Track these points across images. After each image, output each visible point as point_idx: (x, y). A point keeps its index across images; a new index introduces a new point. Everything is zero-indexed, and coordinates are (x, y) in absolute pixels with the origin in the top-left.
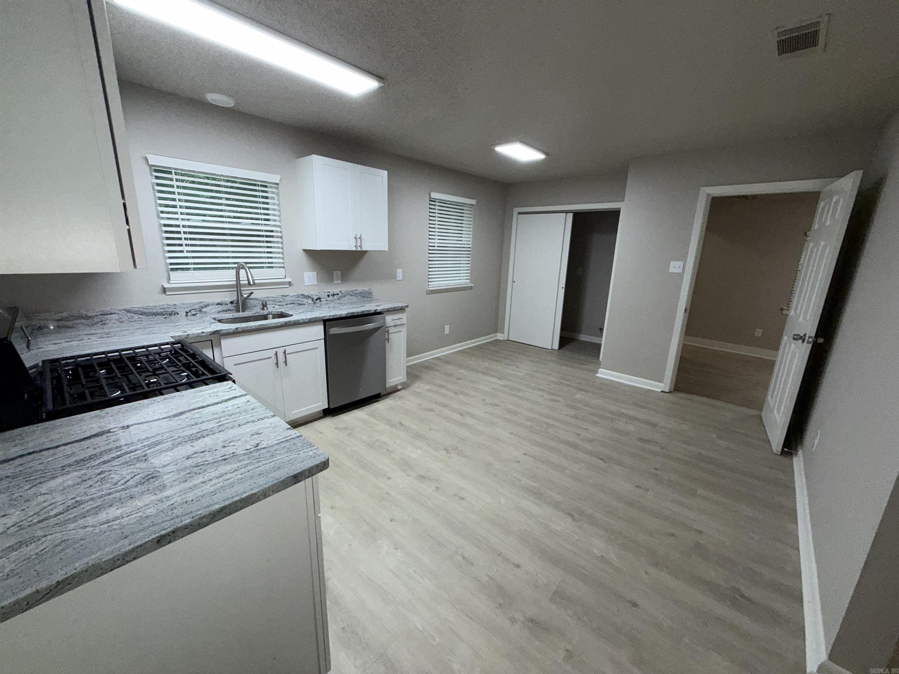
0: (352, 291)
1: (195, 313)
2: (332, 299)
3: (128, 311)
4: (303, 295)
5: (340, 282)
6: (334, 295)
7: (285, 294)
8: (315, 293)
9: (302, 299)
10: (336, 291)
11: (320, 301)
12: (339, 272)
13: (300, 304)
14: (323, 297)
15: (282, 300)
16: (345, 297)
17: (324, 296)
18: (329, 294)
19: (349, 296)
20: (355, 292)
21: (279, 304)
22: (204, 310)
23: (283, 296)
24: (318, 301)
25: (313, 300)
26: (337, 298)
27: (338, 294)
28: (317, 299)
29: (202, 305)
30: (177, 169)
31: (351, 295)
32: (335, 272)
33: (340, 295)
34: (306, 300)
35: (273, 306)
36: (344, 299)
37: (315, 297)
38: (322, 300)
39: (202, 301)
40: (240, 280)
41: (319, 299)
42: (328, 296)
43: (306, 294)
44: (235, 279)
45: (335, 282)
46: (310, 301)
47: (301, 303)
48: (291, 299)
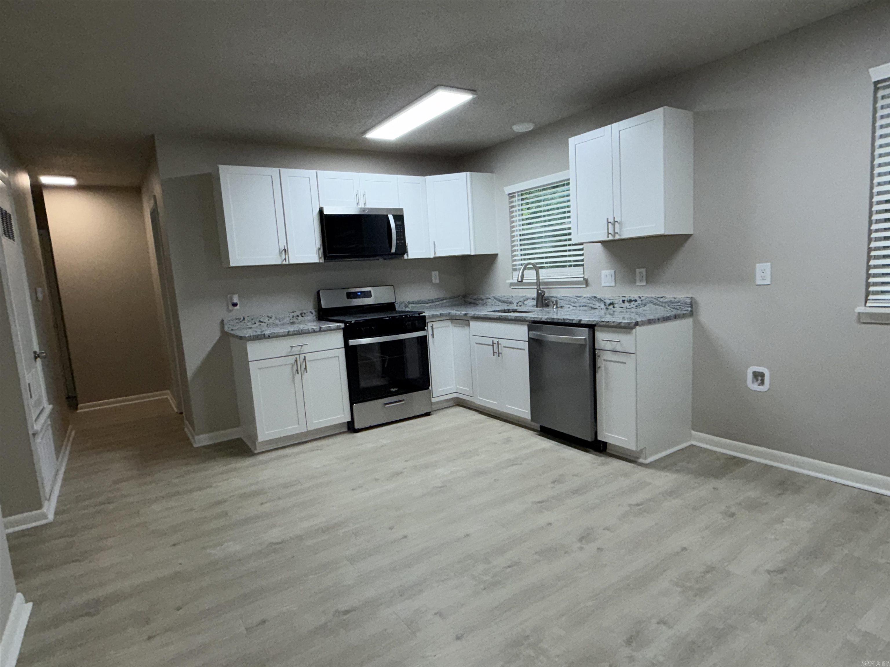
0: (657, 298)
1: (520, 304)
2: (629, 307)
3: (495, 298)
4: (595, 297)
5: (644, 284)
6: (630, 301)
7: (579, 295)
8: (608, 296)
9: (594, 302)
10: (634, 296)
11: (614, 307)
12: (643, 270)
13: (592, 308)
14: (616, 301)
15: (576, 300)
16: (645, 305)
17: (618, 301)
18: (624, 299)
19: (651, 305)
20: (661, 300)
21: (573, 304)
22: (525, 302)
23: (577, 296)
24: (611, 307)
25: (605, 305)
26: (634, 306)
27: (636, 301)
28: (610, 304)
29: (524, 298)
30: (521, 191)
31: (655, 304)
32: (638, 270)
33: (639, 302)
34: (598, 304)
35: (569, 306)
36: (644, 308)
37: (608, 302)
38: (615, 306)
39: (524, 295)
40: (539, 279)
41: (612, 304)
42: (624, 301)
43: (599, 296)
44: (536, 278)
45: (638, 284)
46: (602, 306)
47: (593, 306)
48: (584, 301)
